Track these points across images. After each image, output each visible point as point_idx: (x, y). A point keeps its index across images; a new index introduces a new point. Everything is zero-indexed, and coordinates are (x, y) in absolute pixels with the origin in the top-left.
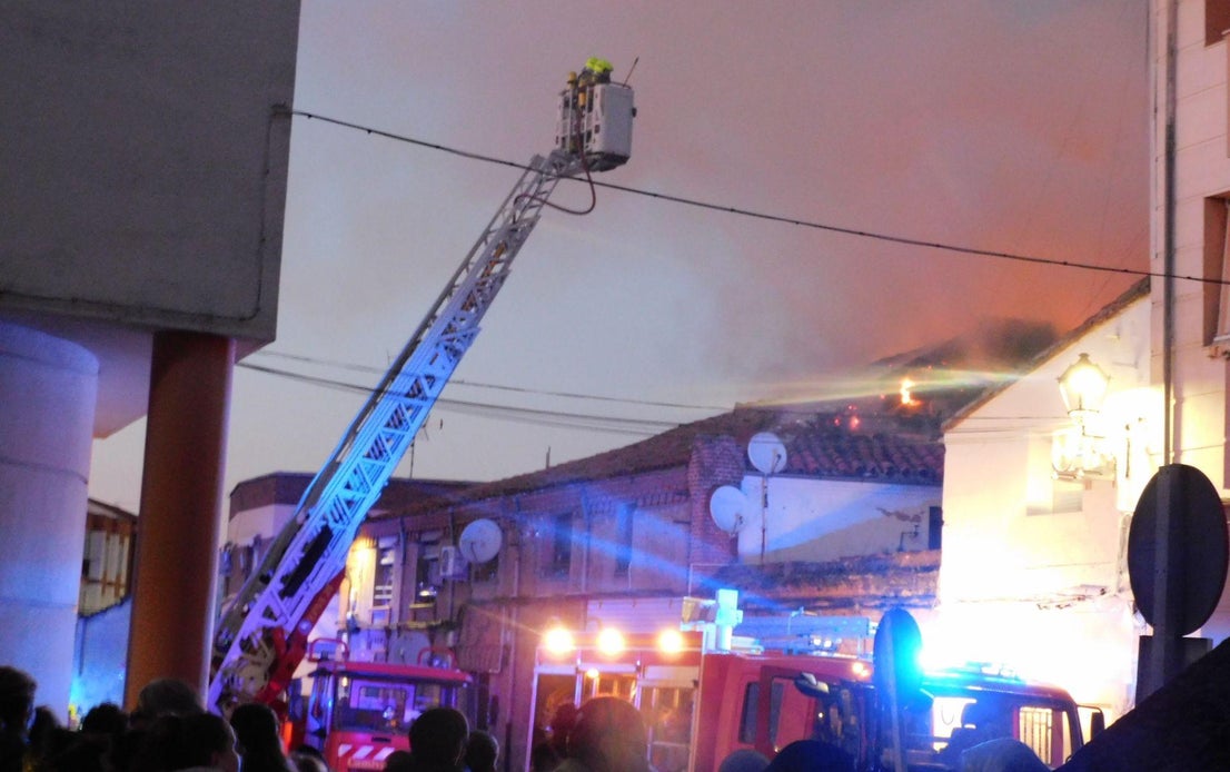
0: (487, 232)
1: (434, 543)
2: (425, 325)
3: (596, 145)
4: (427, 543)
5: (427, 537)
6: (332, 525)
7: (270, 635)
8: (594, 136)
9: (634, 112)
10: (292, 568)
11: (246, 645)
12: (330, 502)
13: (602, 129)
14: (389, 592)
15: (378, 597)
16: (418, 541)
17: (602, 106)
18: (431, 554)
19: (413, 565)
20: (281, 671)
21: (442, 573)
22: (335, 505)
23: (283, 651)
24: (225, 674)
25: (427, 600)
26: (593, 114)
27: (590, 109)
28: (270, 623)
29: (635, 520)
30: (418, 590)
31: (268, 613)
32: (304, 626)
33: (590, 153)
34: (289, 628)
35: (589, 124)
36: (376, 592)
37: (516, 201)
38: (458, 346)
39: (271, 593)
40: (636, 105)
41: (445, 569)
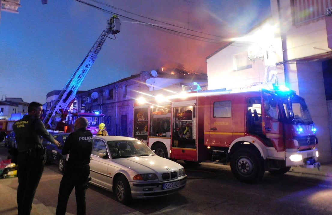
0: (97, 42)
1: (84, 98)
2: (87, 56)
3: (115, 29)
4: (83, 98)
5: (83, 97)
6: (72, 89)
7: (61, 110)
8: (114, 27)
9: (120, 24)
10: (65, 98)
11: (56, 112)
12: (71, 86)
13: (116, 26)
14: (76, 106)
15: (74, 107)
16: (81, 98)
17: (116, 22)
18: (84, 100)
19: (81, 101)
20: (63, 117)
21: (87, 102)
22: (72, 87)
23: (64, 113)
24: (52, 118)
25: (83, 107)
26: (114, 24)
27: (113, 23)
28: (60, 108)
29: (127, 88)
30: (82, 105)
31: (60, 106)
32: (68, 108)
33: (113, 30)
34: (65, 109)
35: (113, 25)
36: (73, 107)
37: (102, 37)
38: (94, 59)
39: (61, 102)
40: (121, 23)
41: (87, 101)
